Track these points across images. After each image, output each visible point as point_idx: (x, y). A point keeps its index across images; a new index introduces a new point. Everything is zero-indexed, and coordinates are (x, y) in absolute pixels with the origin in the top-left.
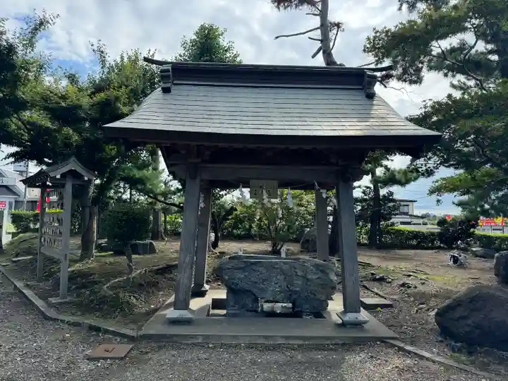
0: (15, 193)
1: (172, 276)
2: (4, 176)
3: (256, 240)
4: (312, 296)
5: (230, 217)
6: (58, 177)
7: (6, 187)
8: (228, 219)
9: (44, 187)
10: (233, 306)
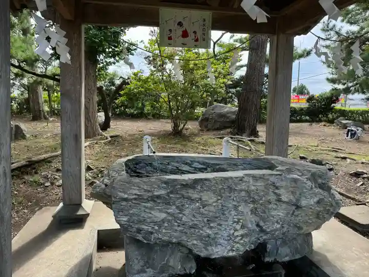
1: (37, 178)
3: (149, 119)
5: (122, 93)
8: (120, 95)
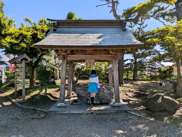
0: (6, 64)
2: (2, 58)
4: (106, 98)
6: (20, 60)
7: (3, 62)
9: (15, 63)
10: (79, 102)
